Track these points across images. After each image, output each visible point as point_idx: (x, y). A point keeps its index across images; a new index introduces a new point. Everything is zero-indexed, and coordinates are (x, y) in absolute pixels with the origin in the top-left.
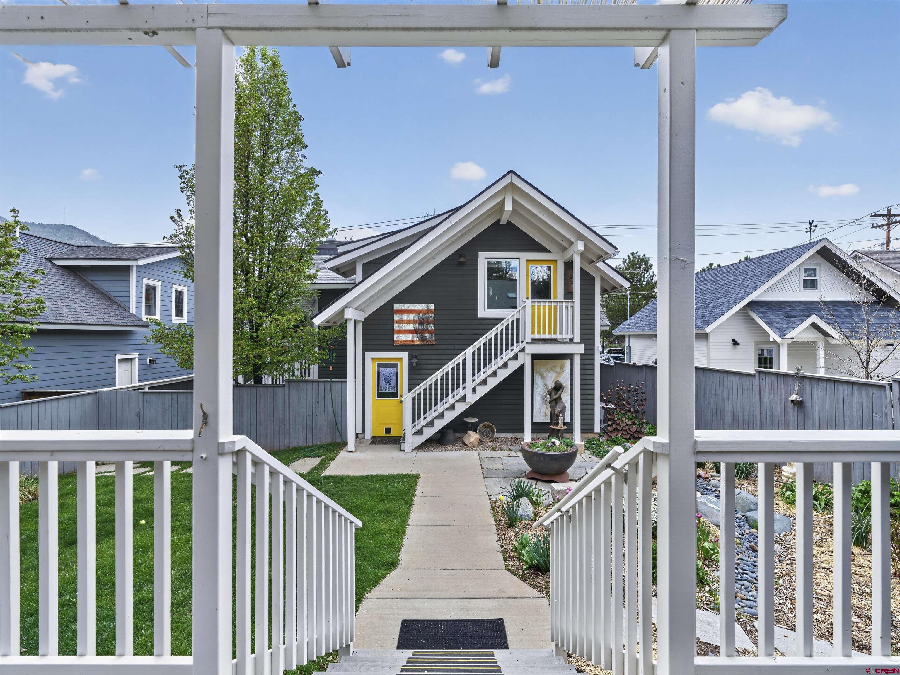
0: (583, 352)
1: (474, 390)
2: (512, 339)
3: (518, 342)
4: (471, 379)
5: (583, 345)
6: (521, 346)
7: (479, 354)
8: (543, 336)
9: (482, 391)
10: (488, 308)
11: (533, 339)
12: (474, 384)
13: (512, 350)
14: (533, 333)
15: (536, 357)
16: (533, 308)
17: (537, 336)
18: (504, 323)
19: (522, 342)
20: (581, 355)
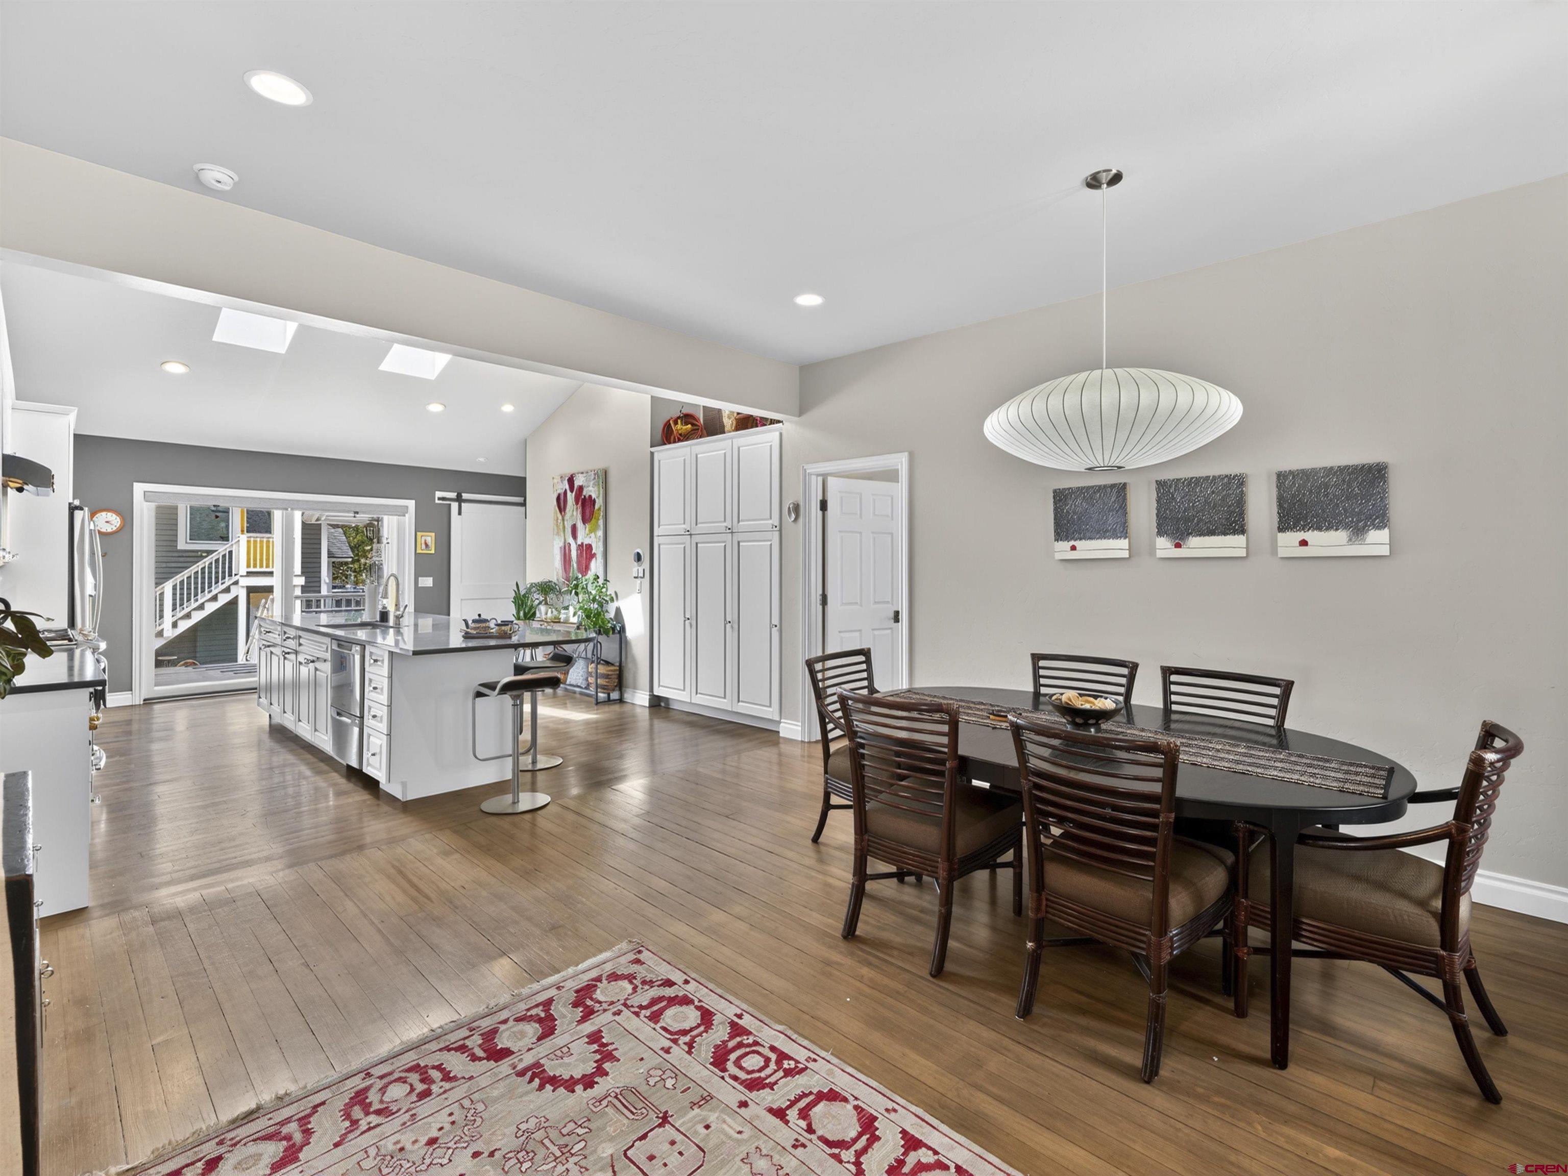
0: (303, 584)
1: (175, 625)
2: (224, 572)
3: (230, 575)
4: (171, 613)
5: (304, 578)
6: (234, 579)
7: (182, 589)
8: (258, 569)
9: (184, 626)
10: (190, 539)
11: (247, 572)
12: (175, 618)
13: (222, 584)
14: (248, 566)
15: (251, 590)
16: (249, 542)
17: (252, 569)
18: (214, 557)
19: (235, 575)
20: (302, 586)
